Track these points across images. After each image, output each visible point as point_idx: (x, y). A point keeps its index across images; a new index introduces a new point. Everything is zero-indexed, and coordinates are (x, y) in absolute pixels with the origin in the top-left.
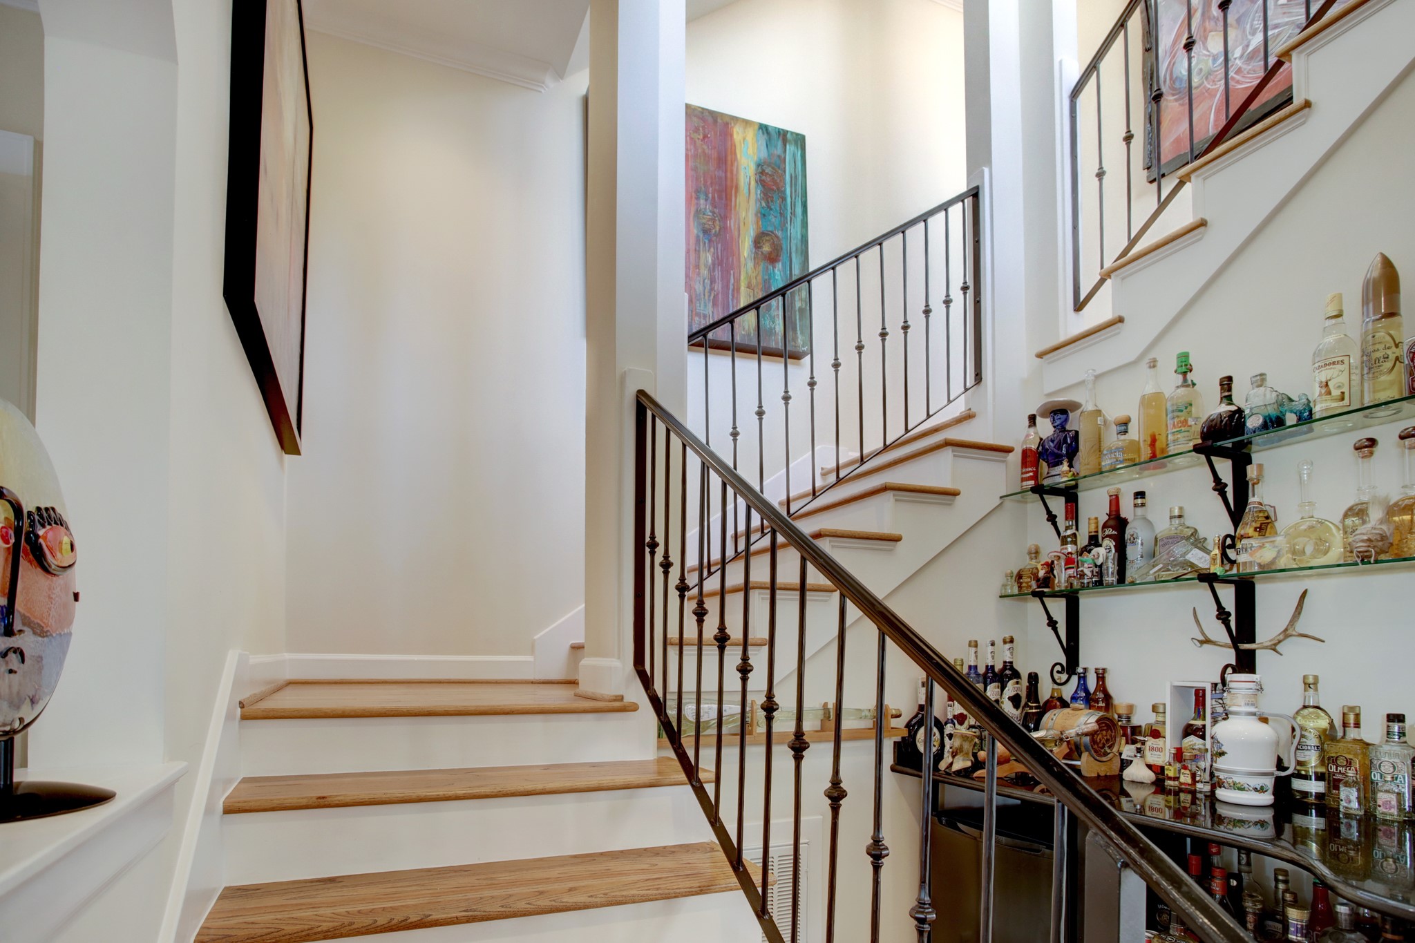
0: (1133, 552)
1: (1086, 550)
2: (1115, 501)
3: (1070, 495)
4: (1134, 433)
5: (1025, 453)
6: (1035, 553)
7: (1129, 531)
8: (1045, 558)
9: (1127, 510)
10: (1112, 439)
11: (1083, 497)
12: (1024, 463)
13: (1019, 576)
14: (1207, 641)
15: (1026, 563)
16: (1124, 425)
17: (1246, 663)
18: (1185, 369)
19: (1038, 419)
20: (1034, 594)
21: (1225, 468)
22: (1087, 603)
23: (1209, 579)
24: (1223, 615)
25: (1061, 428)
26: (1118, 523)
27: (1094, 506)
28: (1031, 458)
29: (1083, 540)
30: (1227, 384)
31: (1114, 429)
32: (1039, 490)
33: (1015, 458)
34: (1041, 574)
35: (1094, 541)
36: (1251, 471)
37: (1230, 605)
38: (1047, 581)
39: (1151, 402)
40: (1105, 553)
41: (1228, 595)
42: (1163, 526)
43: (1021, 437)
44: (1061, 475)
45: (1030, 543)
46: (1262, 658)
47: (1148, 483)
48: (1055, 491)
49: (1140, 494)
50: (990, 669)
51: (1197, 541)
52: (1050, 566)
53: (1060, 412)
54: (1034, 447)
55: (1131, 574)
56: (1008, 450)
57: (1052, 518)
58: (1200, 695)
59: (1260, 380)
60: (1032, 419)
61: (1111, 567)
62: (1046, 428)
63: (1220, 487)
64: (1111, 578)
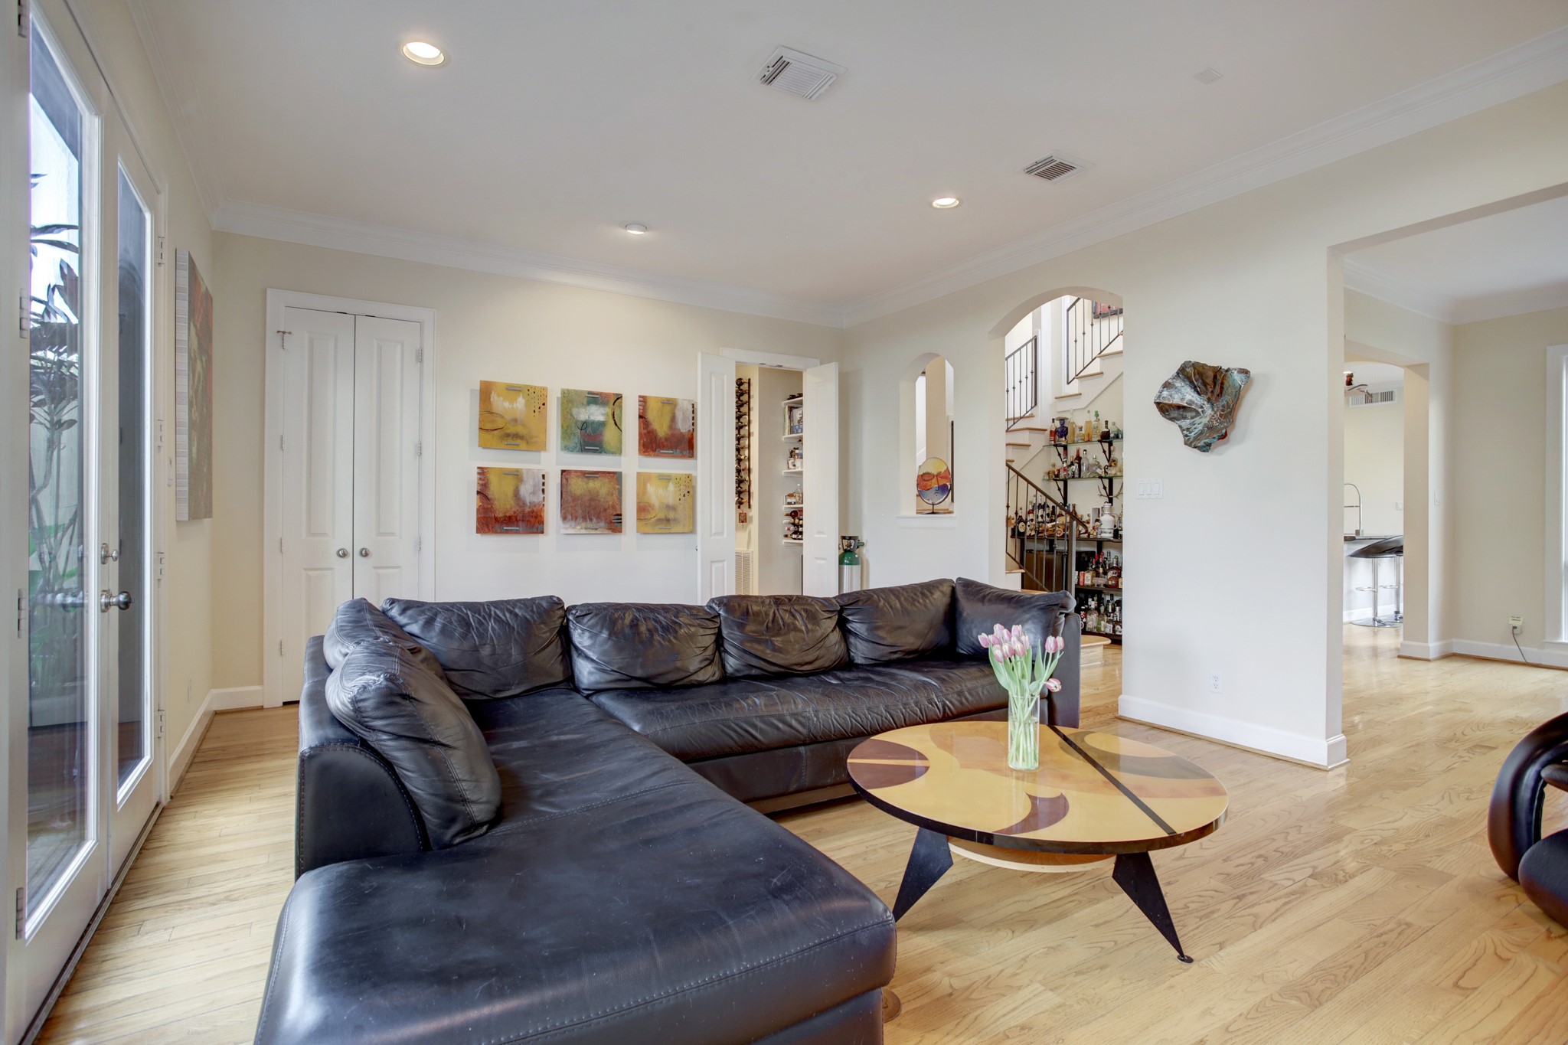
0: (1084, 468)
1: (1070, 466)
2: (1078, 451)
3: (1065, 448)
4: (1083, 432)
5: (1051, 432)
6: (1054, 466)
7: (1082, 461)
8: (1057, 467)
9: (1081, 455)
10: (1077, 431)
11: (1069, 448)
12: (1051, 435)
13: (1049, 473)
14: (1101, 495)
15: (1051, 469)
16: (1081, 429)
17: (1111, 501)
18: (1097, 415)
19: (1055, 421)
20: (1054, 480)
21: (1106, 446)
22: (1070, 483)
23: (1101, 477)
24: (1105, 488)
25: (1062, 425)
26: (1079, 458)
27: (1072, 452)
28: (1053, 433)
29: (1069, 463)
30: (1107, 422)
31: (1078, 430)
32: (1056, 446)
33: (1048, 432)
34: (1056, 473)
35: (1072, 464)
36: (1112, 448)
37: (1107, 486)
38: (1057, 476)
39: (1088, 423)
40: (1075, 468)
41: (1106, 482)
42: (1091, 461)
43: (1050, 426)
44: (1063, 441)
45: (1052, 462)
46: (1115, 500)
47: (1087, 446)
48: (1061, 446)
49: (1085, 450)
50: (1040, 504)
51: (1100, 467)
52: (1059, 471)
53: (1062, 420)
54: (1054, 430)
55: (1082, 475)
56: (1045, 430)
57: (1059, 455)
58: (1099, 509)
59: (1114, 424)
60: (1053, 420)
61: (1077, 472)
62: (1058, 424)
63: (1104, 452)
64: (1077, 476)
